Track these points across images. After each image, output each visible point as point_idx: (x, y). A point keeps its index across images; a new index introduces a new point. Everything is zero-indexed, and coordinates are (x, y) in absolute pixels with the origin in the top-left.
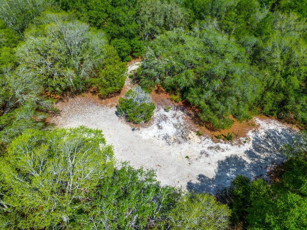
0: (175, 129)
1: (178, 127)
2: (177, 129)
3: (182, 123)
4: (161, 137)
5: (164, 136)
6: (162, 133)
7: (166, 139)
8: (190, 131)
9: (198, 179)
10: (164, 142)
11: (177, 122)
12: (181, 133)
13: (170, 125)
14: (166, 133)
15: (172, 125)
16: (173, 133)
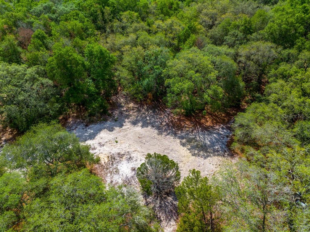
0: (119, 167)
1: (114, 170)
2: (116, 168)
3: (109, 175)
4: (134, 159)
5: (132, 161)
6: (132, 163)
7: (130, 157)
8: (104, 165)
9: (114, 129)
10: (132, 155)
11: (114, 176)
12: (114, 163)
13: (123, 172)
14: (129, 164)
15: (120, 173)
16: (122, 163)
